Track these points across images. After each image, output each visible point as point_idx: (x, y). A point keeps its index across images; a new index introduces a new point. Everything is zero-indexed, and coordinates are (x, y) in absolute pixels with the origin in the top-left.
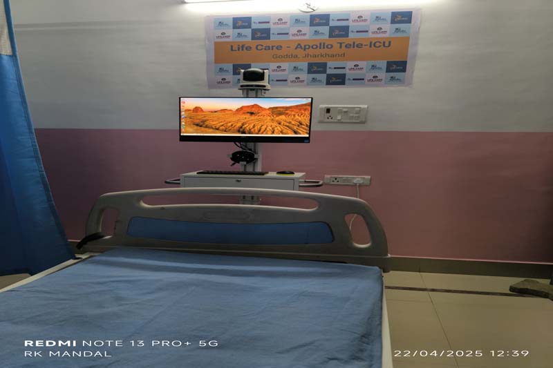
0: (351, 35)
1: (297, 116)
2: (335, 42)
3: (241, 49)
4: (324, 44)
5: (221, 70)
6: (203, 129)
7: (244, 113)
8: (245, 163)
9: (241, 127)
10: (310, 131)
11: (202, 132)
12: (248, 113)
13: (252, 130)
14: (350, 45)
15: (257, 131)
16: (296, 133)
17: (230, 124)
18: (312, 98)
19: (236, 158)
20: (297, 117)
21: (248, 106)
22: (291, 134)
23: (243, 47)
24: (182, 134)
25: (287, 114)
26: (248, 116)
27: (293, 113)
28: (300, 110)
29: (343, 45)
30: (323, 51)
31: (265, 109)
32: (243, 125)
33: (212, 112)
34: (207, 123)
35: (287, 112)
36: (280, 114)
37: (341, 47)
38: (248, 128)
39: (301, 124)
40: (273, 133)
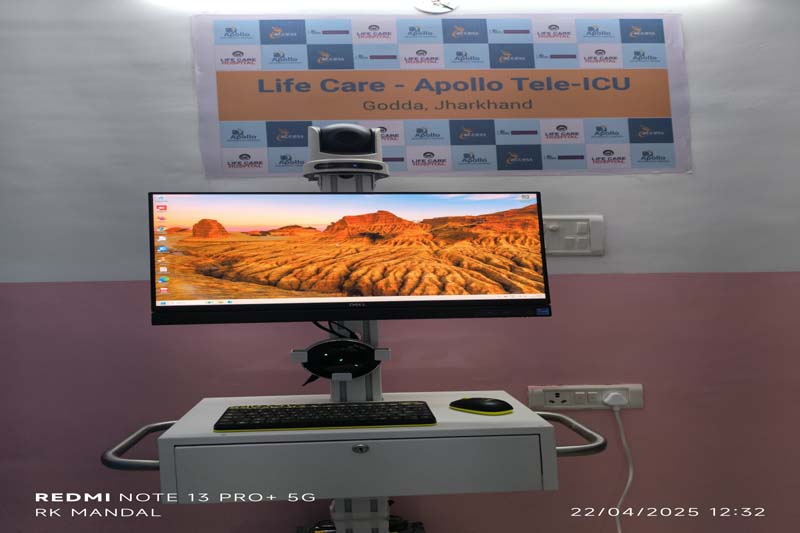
0: (541, 65)
1: (503, 241)
2: (505, 75)
3: (283, 87)
4: (481, 80)
5: (237, 135)
6: (227, 285)
7: (351, 237)
8: (348, 376)
9: (347, 277)
10: (546, 281)
11: (226, 295)
12: (363, 235)
13: (381, 283)
14: (542, 84)
15: (394, 287)
16: (508, 288)
17: (311, 269)
18: (538, 194)
19: (320, 363)
20: (505, 245)
21: (361, 218)
22: (496, 292)
23: (288, 83)
24: (159, 303)
25: (476, 236)
26: (364, 243)
27: (492, 234)
28: (511, 225)
29: (526, 84)
30: (483, 96)
31: (411, 225)
32: (352, 268)
33: (253, 234)
34: (240, 267)
35: (473, 231)
36: (457, 236)
37: (520, 88)
38: (366, 279)
39: (519, 264)
40: (442, 289)
